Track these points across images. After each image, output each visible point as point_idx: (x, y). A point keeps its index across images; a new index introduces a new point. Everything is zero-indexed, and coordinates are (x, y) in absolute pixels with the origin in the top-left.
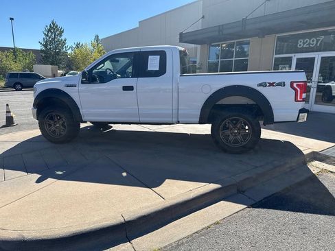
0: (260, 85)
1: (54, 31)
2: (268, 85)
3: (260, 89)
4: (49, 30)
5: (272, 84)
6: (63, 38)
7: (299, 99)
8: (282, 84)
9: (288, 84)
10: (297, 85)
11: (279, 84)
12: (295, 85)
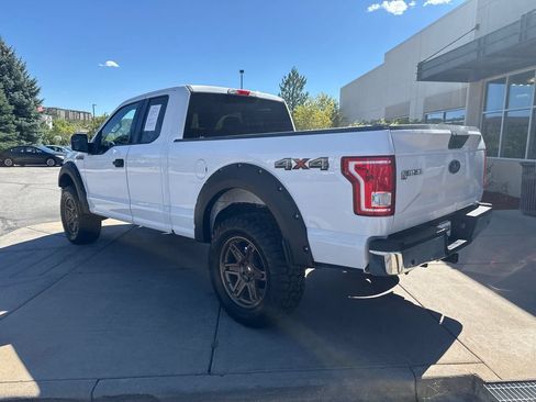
0: (279, 165)
1: (294, 82)
2: (294, 164)
3: (280, 174)
4: (288, 82)
5: (301, 165)
6: (304, 91)
7: (363, 208)
8: (322, 165)
9: (335, 164)
10: (357, 168)
11: (315, 165)
12: (352, 166)
